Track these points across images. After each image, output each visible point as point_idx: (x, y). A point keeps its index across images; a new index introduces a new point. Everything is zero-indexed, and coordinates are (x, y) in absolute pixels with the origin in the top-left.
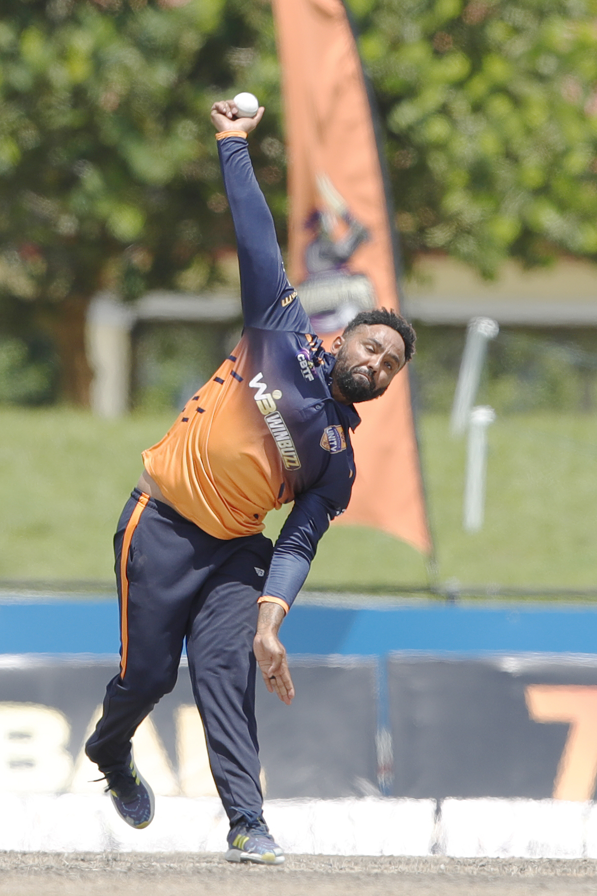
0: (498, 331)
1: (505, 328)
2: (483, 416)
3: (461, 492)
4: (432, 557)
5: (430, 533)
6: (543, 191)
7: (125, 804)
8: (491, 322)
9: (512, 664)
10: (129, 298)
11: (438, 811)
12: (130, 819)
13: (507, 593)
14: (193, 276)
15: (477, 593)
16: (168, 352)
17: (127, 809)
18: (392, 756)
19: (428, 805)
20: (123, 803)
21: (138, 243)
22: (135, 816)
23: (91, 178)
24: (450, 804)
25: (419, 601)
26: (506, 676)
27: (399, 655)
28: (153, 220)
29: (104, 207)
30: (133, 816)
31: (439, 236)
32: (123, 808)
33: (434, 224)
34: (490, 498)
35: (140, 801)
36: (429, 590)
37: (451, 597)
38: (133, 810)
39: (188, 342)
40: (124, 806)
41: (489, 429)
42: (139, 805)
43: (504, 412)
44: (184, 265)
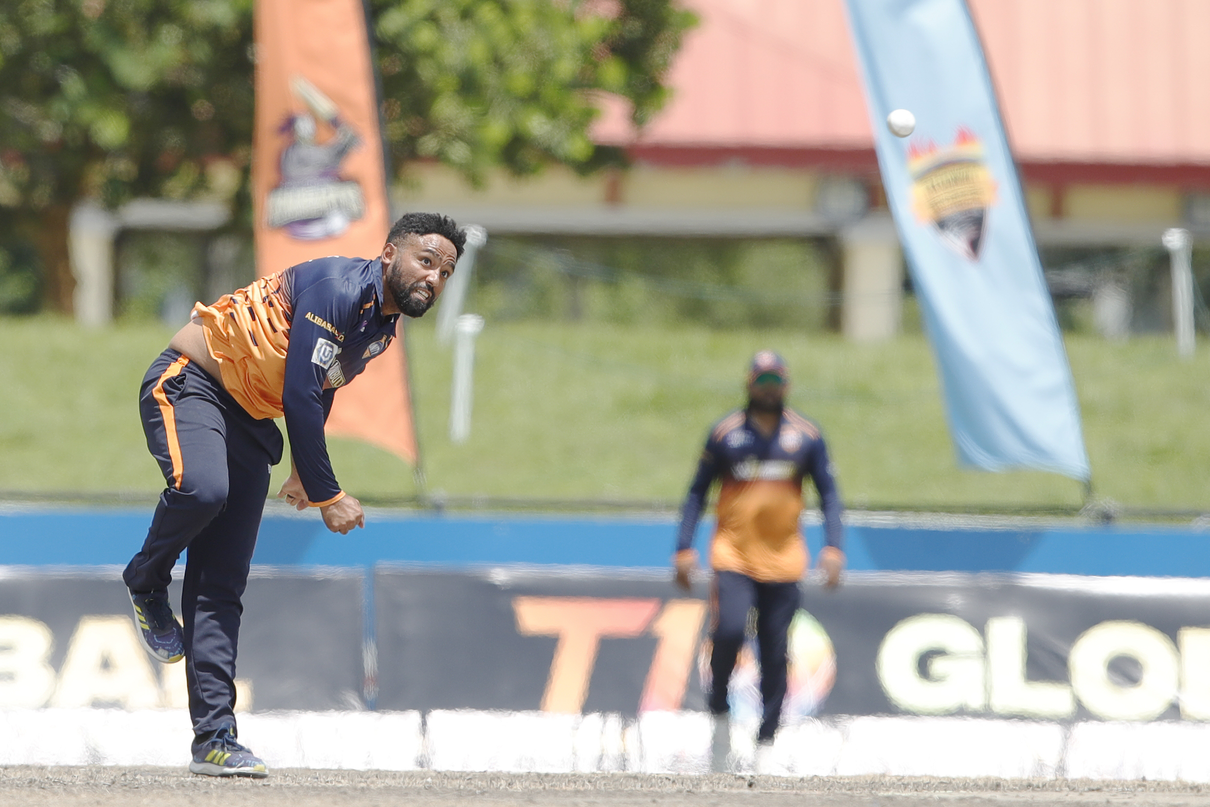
0: (485, 240)
1: (493, 236)
2: (470, 324)
3: (447, 402)
4: (418, 467)
5: (418, 445)
6: (533, 99)
7: (157, 637)
8: (481, 228)
9: (500, 575)
10: (112, 204)
11: (424, 723)
12: (163, 650)
13: (496, 503)
14: (176, 185)
15: (464, 504)
16: (153, 261)
17: (160, 642)
18: (376, 669)
19: (414, 716)
20: (155, 636)
21: (122, 151)
22: (170, 648)
23: (73, 84)
24: (437, 716)
25: (404, 513)
26: (493, 589)
27: (385, 566)
28: (138, 126)
29: (88, 113)
30: (167, 648)
31: (429, 144)
32: (155, 641)
33: (425, 133)
34: (477, 409)
35: (175, 634)
36: (416, 500)
37: (438, 507)
38: (167, 643)
39: (172, 252)
40: (156, 639)
41: (478, 338)
42: (174, 638)
43: (493, 320)
44: (171, 173)
